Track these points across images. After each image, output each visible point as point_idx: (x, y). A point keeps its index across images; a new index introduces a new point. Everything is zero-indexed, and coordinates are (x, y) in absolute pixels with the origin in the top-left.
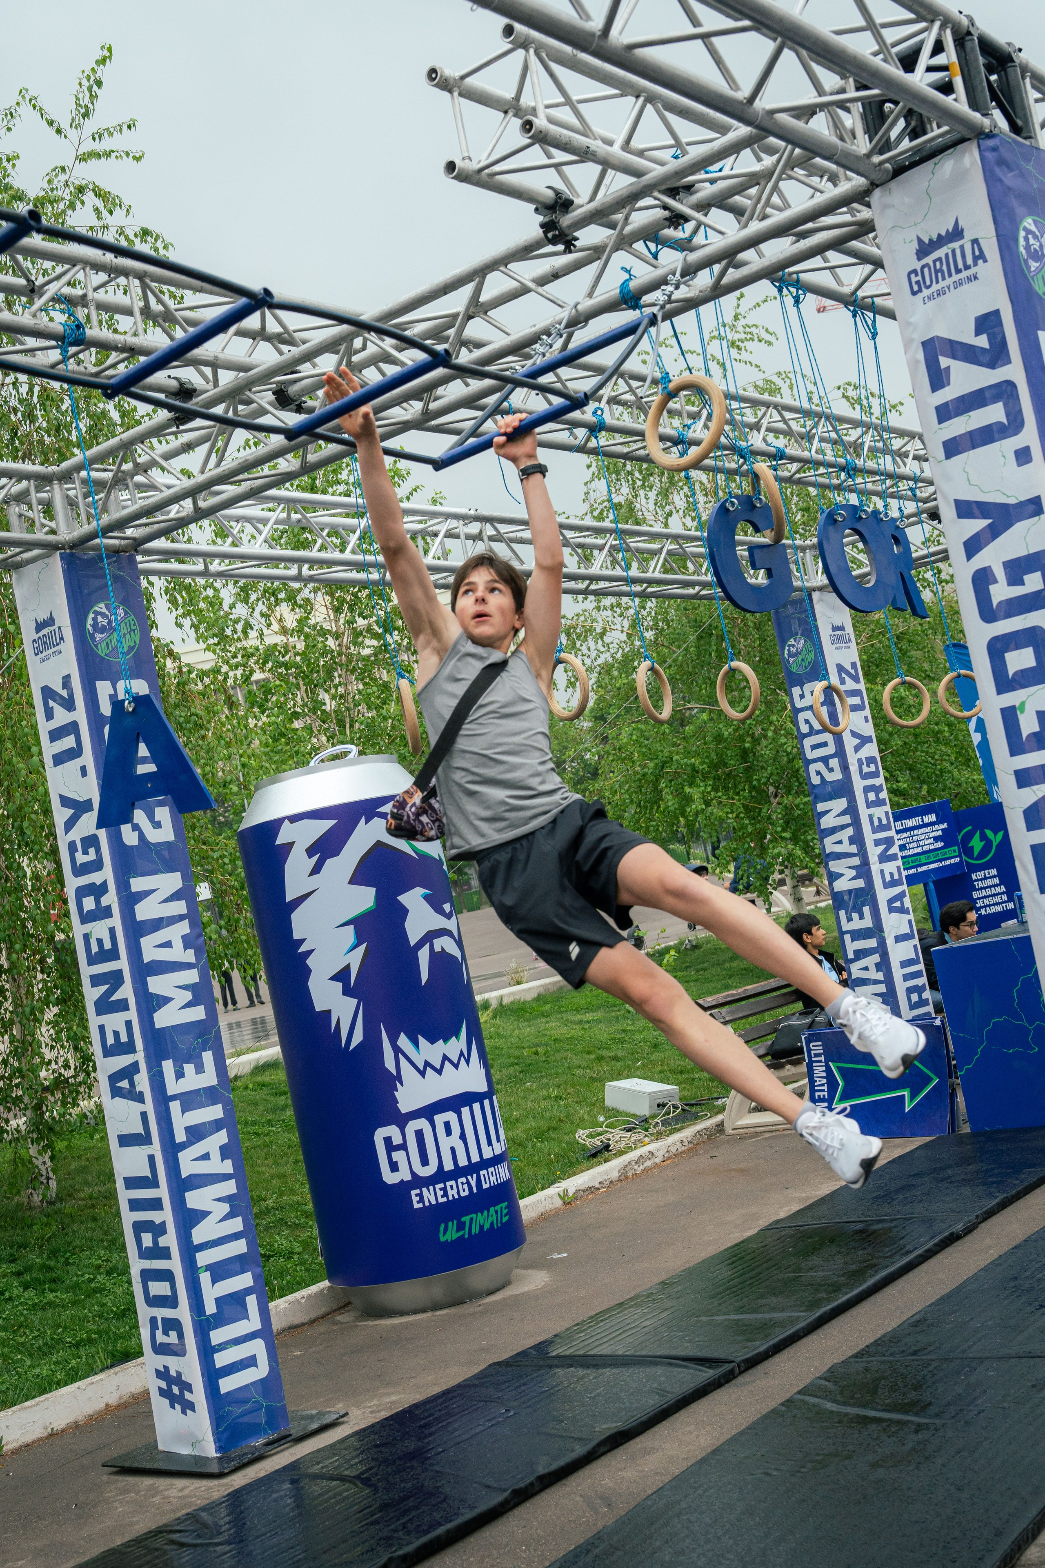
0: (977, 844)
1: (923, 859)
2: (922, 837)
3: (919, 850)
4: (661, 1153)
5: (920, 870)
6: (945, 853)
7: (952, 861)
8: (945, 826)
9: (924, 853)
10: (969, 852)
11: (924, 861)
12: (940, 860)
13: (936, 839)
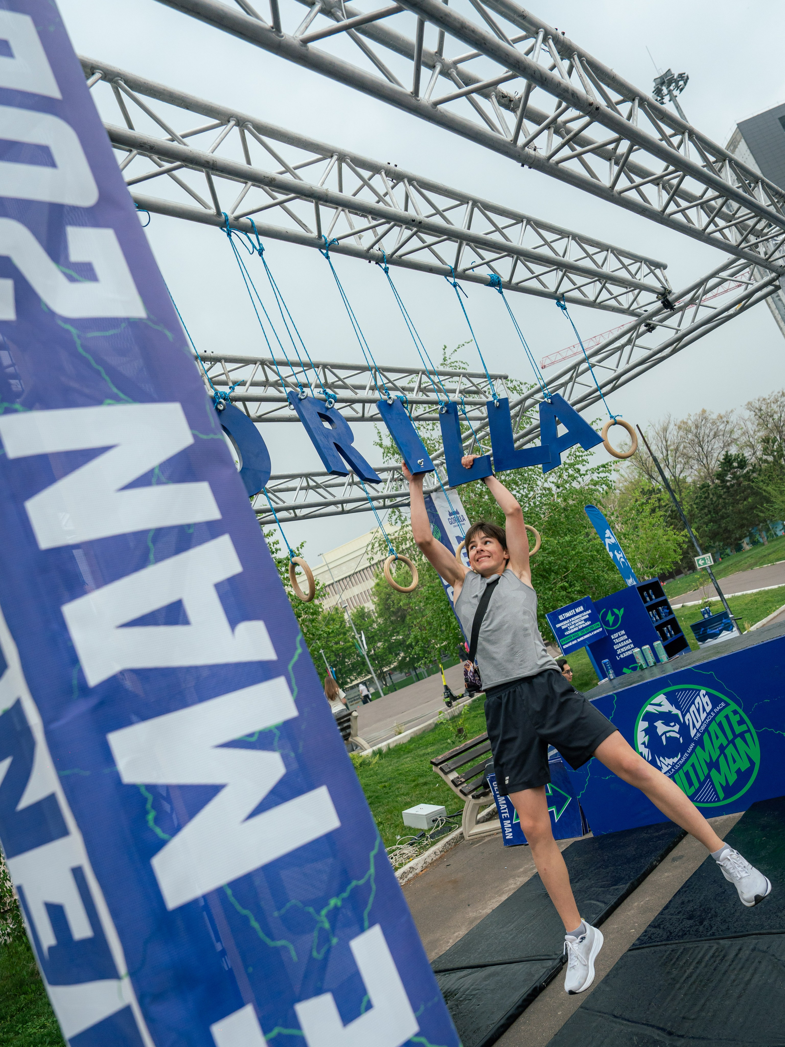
0: (610, 618)
1: (580, 633)
2: (577, 621)
3: (576, 629)
4: (420, 865)
5: (579, 640)
6: (593, 627)
7: (598, 631)
8: (590, 611)
9: (579, 630)
10: (607, 623)
11: (580, 635)
12: (591, 632)
13: (586, 620)
